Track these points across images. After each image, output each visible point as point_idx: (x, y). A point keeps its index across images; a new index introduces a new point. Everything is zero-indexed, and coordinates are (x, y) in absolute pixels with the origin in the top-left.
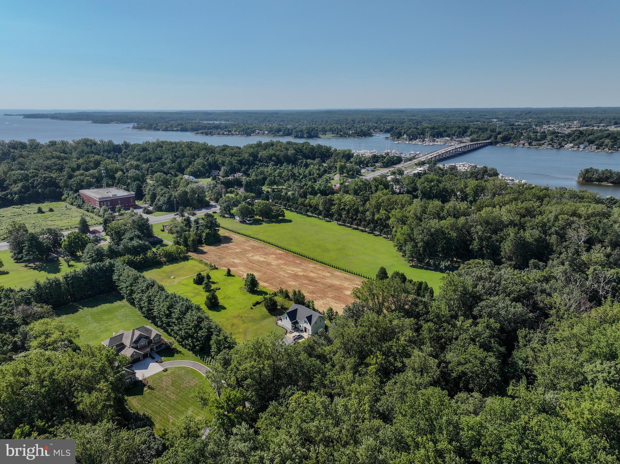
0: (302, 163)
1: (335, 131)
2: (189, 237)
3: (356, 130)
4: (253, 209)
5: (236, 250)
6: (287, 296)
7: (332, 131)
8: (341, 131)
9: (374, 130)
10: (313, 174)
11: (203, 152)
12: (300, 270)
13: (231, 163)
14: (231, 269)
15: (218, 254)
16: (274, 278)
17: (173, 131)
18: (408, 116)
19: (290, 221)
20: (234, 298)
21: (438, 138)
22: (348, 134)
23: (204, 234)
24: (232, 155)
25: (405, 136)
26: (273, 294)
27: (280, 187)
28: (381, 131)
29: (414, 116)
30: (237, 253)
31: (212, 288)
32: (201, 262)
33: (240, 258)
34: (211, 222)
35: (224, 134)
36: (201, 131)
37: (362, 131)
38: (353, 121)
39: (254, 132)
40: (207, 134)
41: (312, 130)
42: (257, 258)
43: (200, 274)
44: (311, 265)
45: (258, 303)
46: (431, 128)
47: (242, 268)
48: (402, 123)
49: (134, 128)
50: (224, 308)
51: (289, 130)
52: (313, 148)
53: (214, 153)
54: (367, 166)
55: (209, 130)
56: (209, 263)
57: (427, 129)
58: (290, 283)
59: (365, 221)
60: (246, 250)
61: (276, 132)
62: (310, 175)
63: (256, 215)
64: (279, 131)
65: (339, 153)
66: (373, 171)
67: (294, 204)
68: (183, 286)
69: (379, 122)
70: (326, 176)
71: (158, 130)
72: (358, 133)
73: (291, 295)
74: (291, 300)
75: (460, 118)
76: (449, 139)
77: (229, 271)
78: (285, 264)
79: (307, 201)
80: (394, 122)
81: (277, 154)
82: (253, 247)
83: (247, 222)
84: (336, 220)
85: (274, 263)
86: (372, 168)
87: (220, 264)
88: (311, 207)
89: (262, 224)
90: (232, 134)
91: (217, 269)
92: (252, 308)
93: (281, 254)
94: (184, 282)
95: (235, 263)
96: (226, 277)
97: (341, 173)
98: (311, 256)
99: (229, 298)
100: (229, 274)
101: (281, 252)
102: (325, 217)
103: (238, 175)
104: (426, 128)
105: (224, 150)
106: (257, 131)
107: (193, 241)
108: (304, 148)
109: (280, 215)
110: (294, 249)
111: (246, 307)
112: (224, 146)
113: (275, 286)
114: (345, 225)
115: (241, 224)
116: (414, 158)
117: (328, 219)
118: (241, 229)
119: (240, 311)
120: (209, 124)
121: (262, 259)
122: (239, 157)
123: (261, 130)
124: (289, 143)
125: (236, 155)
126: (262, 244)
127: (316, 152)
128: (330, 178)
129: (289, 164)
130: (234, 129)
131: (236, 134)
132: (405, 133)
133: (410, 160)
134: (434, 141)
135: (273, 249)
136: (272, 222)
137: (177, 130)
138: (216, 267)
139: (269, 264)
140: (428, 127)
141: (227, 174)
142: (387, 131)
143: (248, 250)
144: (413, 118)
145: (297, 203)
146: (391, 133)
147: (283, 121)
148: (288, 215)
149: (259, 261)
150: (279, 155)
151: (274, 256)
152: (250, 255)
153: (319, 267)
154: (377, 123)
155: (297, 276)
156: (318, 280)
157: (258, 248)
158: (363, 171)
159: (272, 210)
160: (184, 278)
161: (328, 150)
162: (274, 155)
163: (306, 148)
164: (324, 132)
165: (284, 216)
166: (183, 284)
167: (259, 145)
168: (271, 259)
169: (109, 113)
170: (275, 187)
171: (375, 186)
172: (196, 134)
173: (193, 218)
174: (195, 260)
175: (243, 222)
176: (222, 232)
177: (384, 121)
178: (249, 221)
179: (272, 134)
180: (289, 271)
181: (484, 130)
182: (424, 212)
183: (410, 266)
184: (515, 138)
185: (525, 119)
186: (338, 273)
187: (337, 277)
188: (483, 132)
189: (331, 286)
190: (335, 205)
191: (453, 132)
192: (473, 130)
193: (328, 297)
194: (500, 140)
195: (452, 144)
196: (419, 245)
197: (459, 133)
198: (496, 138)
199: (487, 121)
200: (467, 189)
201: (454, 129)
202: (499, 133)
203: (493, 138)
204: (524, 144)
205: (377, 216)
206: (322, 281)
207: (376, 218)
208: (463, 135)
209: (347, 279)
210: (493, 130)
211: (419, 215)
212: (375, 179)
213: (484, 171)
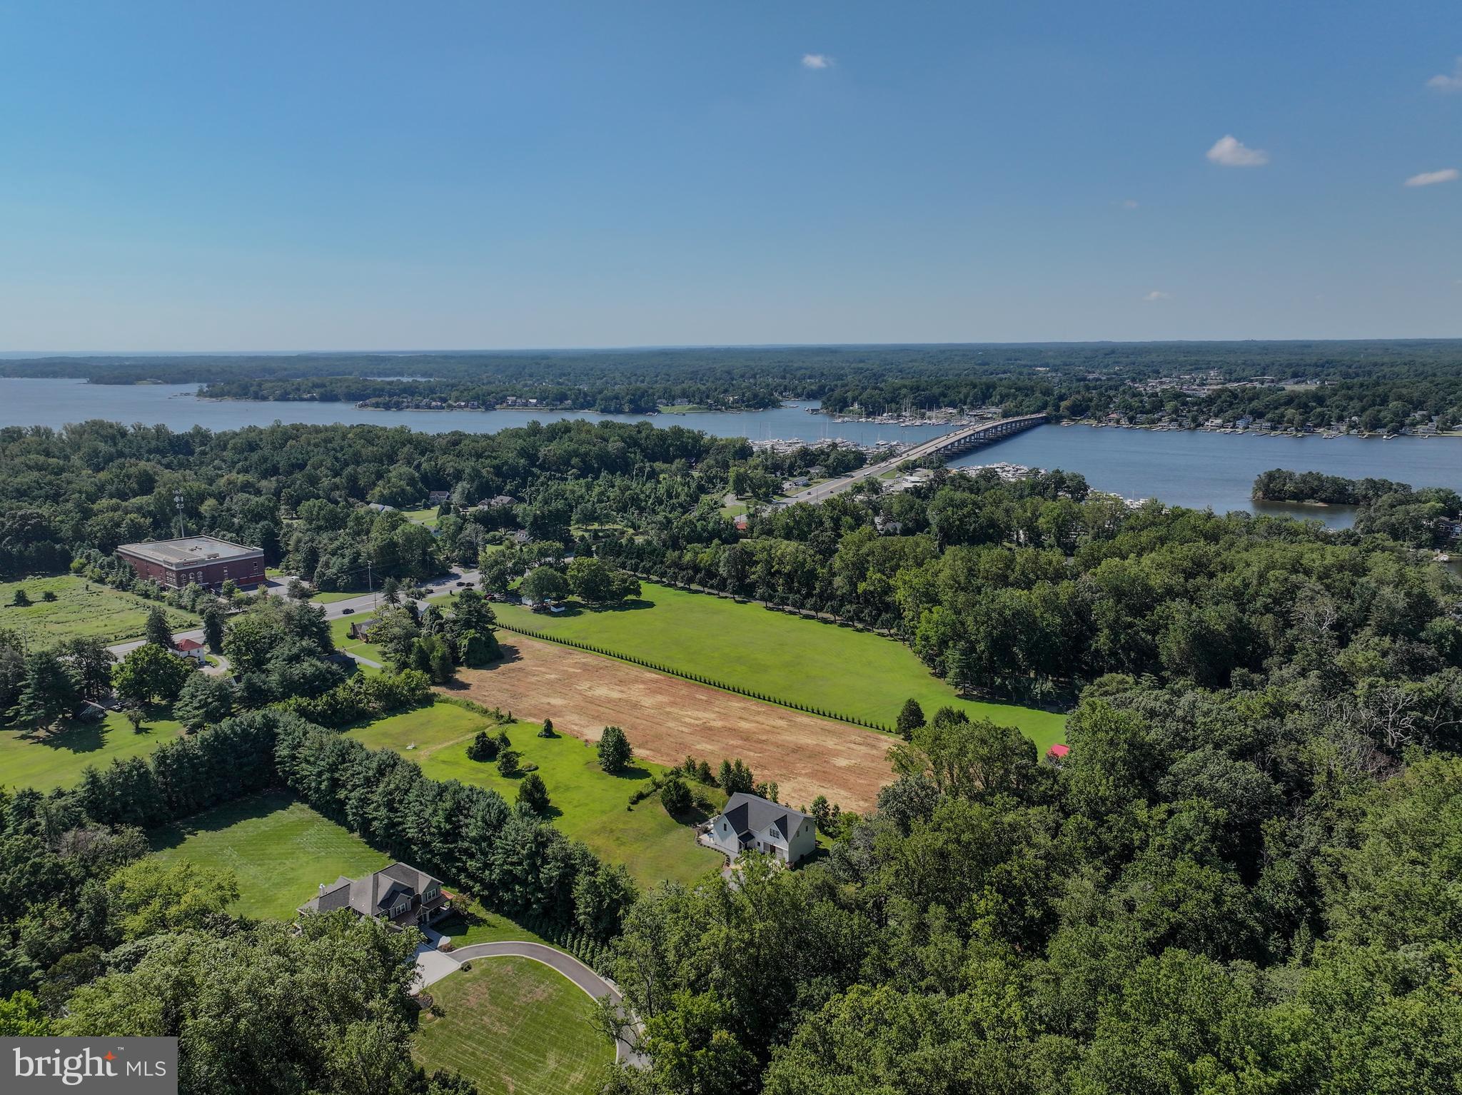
0: (641, 470)
1: (693, 396)
2: (433, 649)
3: (743, 395)
4: (565, 580)
5: (548, 676)
6: (706, 777)
7: (687, 396)
8: (708, 397)
9: (781, 393)
10: (678, 496)
11: (406, 449)
12: (713, 716)
13: (476, 474)
14: (551, 719)
15: (505, 686)
16: (659, 737)
17: (302, 400)
18: (847, 361)
19: (653, 605)
20: (578, 788)
21: (930, 409)
22: (724, 404)
23: (466, 642)
24: (479, 456)
25: (856, 406)
26: (672, 773)
27: (607, 527)
28: (798, 396)
29: (863, 361)
30: (550, 683)
31: (519, 767)
32: (469, 706)
33: (564, 696)
34: (479, 612)
35: (429, 407)
36: (374, 400)
37: (755, 396)
38: (729, 373)
39: (502, 400)
40: (387, 407)
41: (642, 396)
42: (602, 691)
43: (484, 735)
44: (736, 704)
45: (641, 797)
46: (911, 389)
47: (575, 718)
48: (840, 377)
49: (201, 394)
50: (561, 813)
51: (586, 395)
52: (662, 436)
53: (432, 451)
54: (792, 475)
55: (393, 398)
56: (492, 709)
57: (904, 391)
58: (698, 747)
59: (832, 597)
60: (571, 676)
61: (556, 399)
62: (670, 496)
63: (572, 593)
64: (562, 398)
65: (724, 447)
66: (807, 485)
67: (655, 564)
69: (788, 375)
70: (705, 498)
71: (264, 398)
72: (748, 401)
73: (716, 772)
74: (719, 786)
75: (966, 366)
76: (955, 411)
77: (549, 724)
78: (673, 704)
79: (688, 557)
80: (822, 374)
81: (582, 450)
82: (585, 667)
83: (553, 609)
84: (762, 599)
85: (648, 701)
86: (804, 479)
87: (520, 711)
88: (697, 569)
89: (583, 613)
90: (450, 407)
91: (514, 721)
92: (629, 809)
93: (657, 681)
94: (442, 757)
95: (554, 706)
96: (543, 740)
97: (740, 492)
98: (730, 682)
99: (568, 789)
100: (549, 732)
101: (654, 676)
102: (734, 592)
103: (501, 501)
104: (900, 388)
105: (456, 443)
106: (511, 399)
107: (443, 658)
108: (643, 434)
109: (628, 591)
110: (684, 668)
111: (615, 806)
112: (455, 433)
113: (668, 755)
114: (783, 610)
115: (537, 616)
116: (891, 454)
117: (738, 598)
118: (543, 627)
119: (605, 818)
120: (390, 383)
121: (615, 695)
122: (495, 458)
123: (520, 397)
124: (605, 425)
125: (486, 454)
126: (604, 661)
127: (670, 446)
128: (716, 503)
129: (613, 473)
130: (455, 394)
131: (460, 407)
132: (854, 399)
133: (884, 458)
134: (923, 416)
135: (635, 671)
136: (608, 608)
137: (312, 399)
138: (513, 717)
139: (636, 706)
140: (905, 386)
141: (470, 500)
142: (812, 396)
143: (576, 675)
144: (861, 365)
145: (662, 562)
146: (824, 398)
147: (564, 375)
148: (649, 591)
149: (609, 700)
150: (586, 454)
151: (642, 686)
152: (583, 686)
153: (754, 708)
154: (784, 378)
155: (710, 729)
156: (764, 738)
157: (597, 669)
158: (786, 485)
159: (609, 582)
160: (440, 746)
161: (697, 438)
162: (576, 453)
163: (647, 437)
164: (671, 399)
165: (639, 593)
167: (535, 430)
168: (636, 693)
169: (127, 359)
170: (596, 526)
171: (832, 518)
172: (361, 406)
173: (422, 605)
174: (455, 703)
175: (541, 610)
176: (502, 637)
177: (799, 374)
178: (555, 606)
179: (547, 405)
180: (687, 720)
181: (1028, 391)
182: (971, 572)
183: (958, 696)
184: (1097, 407)
185: (1106, 367)
186: (803, 719)
187: (804, 727)
188: (1027, 395)
189: (798, 749)
190: (757, 563)
191: (962, 396)
192: (1005, 391)
193: (800, 775)
194: (1067, 413)
195: (964, 422)
196: (981, 647)
197: (975, 398)
198: (1057, 408)
199: (1025, 371)
200: (1041, 520)
201: (964, 390)
202: (1062, 398)
203: (1050, 409)
204: (1118, 421)
205: (862, 587)
206: (772, 738)
207: (860, 591)
208: (984, 403)
209: (829, 731)
210: (1047, 392)
211: (962, 579)
212: (830, 503)
213: (1059, 481)
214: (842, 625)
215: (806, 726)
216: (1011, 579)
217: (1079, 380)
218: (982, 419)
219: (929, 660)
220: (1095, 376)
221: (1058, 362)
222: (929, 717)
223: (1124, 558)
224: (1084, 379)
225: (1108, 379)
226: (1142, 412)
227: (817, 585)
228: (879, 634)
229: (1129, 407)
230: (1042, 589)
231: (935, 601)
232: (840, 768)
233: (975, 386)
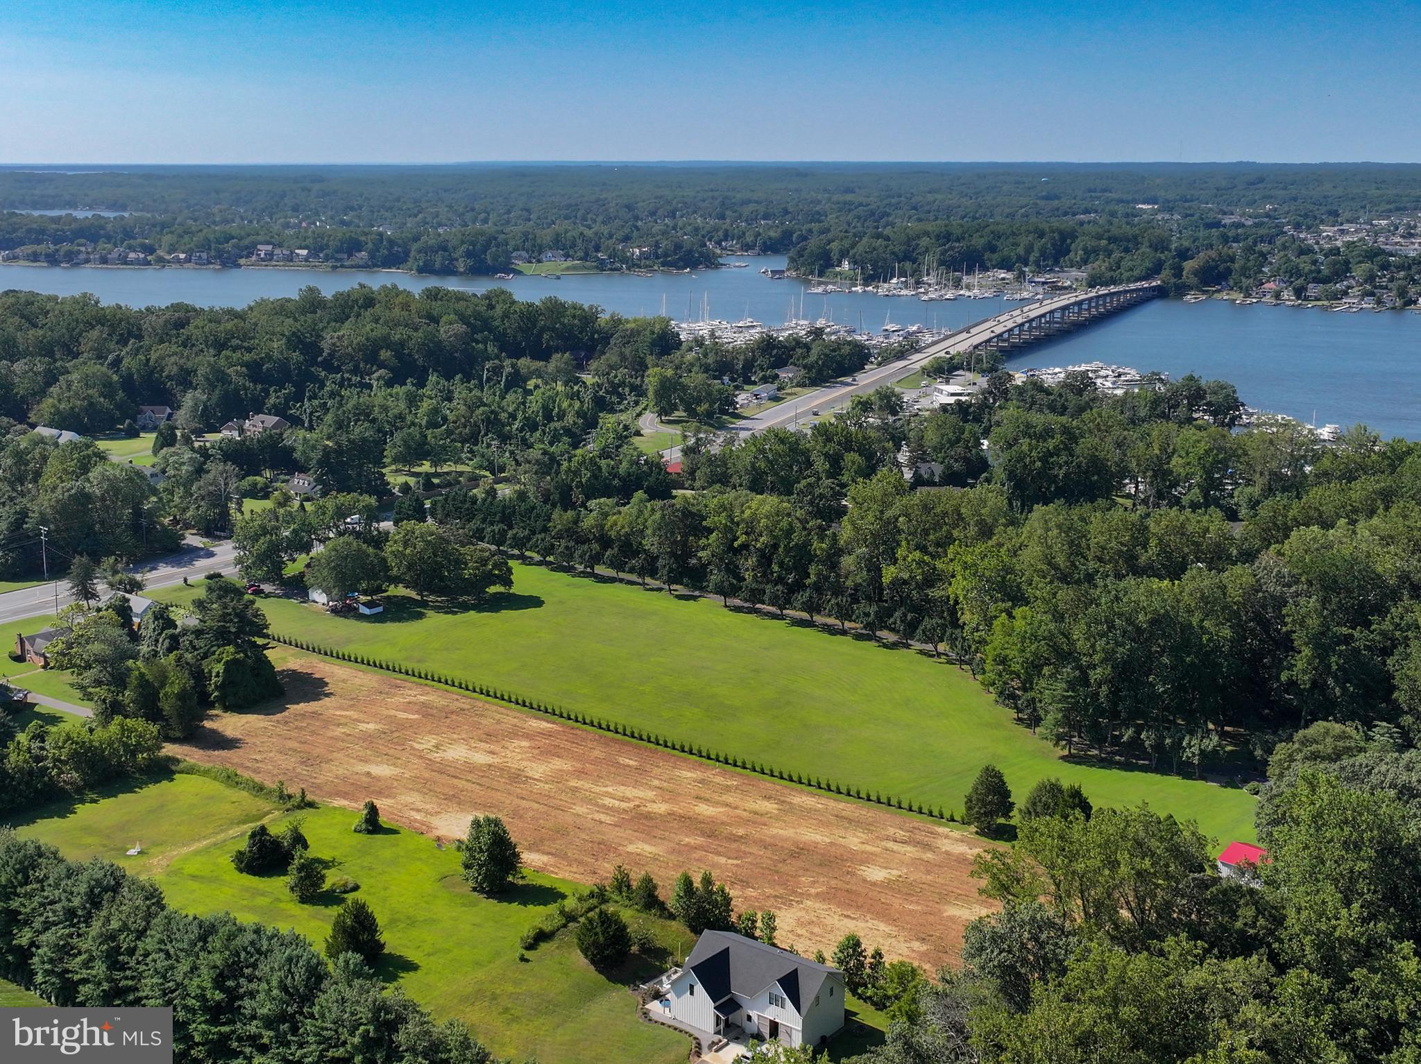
0: (497, 371)
1: (573, 246)
2: (163, 679)
3: (657, 245)
4: (384, 560)
5: (363, 726)
6: (650, 900)
7: (563, 246)
8: (597, 249)
9: (719, 243)
10: (561, 416)
11: (94, 334)
12: (651, 794)
13: (218, 377)
14: (378, 803)
15: (293, 744)
16: (561, 832)
18: (825, 190)
19: (535, 602)
20: (431, 921)
21: (969, 272)
22: (625, 260)
23: (219, 668)
24: (220, 345)
25: (846, 265)
26: (592, 895)
27: (446, 469)
28: (747, 247)
29: (849, 190)
30: (368, 738)
31: (326, 886)
32: (231, 780)
33: (393, 760)
34: (241, 615)
35: (124, 261)
36: (28, 249)
37: (678, 247)
38: (629, 207)
39: (250, 250)
41: (486, 247)
42: (457, 753)
43: (263, 830)
44: (688, 774)
45: (541, 937)
46: (938, 237)
47: (414, 798)
48: (816, 217)
50: (411, 967)
51: (390, 243)
52: (530, 315)
53: (140, 337)
54: (749, 382)
55: (60, 246)
56: (270, 784)
57: (925, 241)
58: (631, 848)
59: (838, 590)
60: (402, 726)
61: (339, 250)
62: (549, 417)
63: (396, 581)
64: (353, 246)
65: (635, 333)
66: (776, 399)
67: (534, 533)
68: (194, 885)
69: (728, 213)
70: (608, 421)
72: (666, 255)
73: (669, 893)
74: (672, 917)
75: (1023, 201)
76: (1009, 276)
77: (373, 811)
78: (581, 773)
79: (589, 522)
80: (786, 212)
81: (396, 336)
82: (426, 710)
83: (366, 611)
84: (721, 591)
85: (537, 770)
86: (771, 388)
87: (319, 787)
88: (606, 542)
89: (420, 616)
90: (161, 261)
91: (311, 805)
92: (523, 959)
93: (548, 734)
94: (190, 868)
95: (378, 779)
96: (364, 837)
97: (664, 411)
98: (673, 736)
99: (412, 922)
100: (373, 824)
101: (544, 725)
102: (671, 581)
104: (918, 237)
105: (181, 324)
106: (264, 249)
107: (182, 696)
109: (490, 579)
110: (597, 711)
111: (498, 954)
112: (176, 307)
113: (580, 863)
114: (757, 611)
115: (340, 621)
116: (910, 347)
117: (680, 589)
118: (349, 641)
119: (480, 974)
120: (55, 220)
121: (481, 758)
122: (249, 350)
123: (280, 245)
124: (433, 295)
125: (235, 342)
126: (457, 699)
127: (542, 330)
128: (626, 428)
129: (449, 377)
130: (167, 239)
131: (178, 261)
132: (843, 254)
133: (901, 354)
134: (957, 284)
135: (511, 717)
136: (465, 608)
138: (309, 798)
139: (517, 777)
140: (927, 234)
141: (209, 421)
142: (771, 248)
143: (412, 725)
144: (849, 197)
145: (545, 530)
146: (793, 252)
147: (352, 209)
148: (526, 578)
149: (471, 768)
150: (402, 344)
151: (525, 744)
152: (426, 743)
153: (719, 779)
154: (722, 217)
155: (648, 816)
156: (741, 832)
157: (448, 713)
158: (741, 398)
159: (459, 563)
160: (185, 850)
161: (588, 318)
162: (386, 342)
163: (506, 315)
164: (536, 252)
165: (509, 583)
166: (194, 877)
167: (313, 302)
168: (515, 754)
170: (426, 467)
171: (826, 455)
172: (7, 259)
173: (138, 603)
174: (206, 773)
175: (345, 611)
176: (282, 659)
177: (746, 210)
178: (368, 605)
179: (327, 259)
180: (608, 801)
181: (1128, 243)
182: (1076, 549)
183: (1063, 758)
184: (1244, 272)
185: (1250, 204)
186: (804, 799)
187: (806, 814)
188: (1127, 250)
189: (799, 851)
190: (710, 531)
191: (1021, 250)
192: (1092, 243)
193: (809, 896)
194: (1193, 280)
195: (1025, 295)
196: (1095, 675)
197: (1043, 254)
198: (1178, 271)
199: (1121, 209)
200: (1175, 460)
201: (1024, 241)
202: (1184, 255)
203: (1166, 273)
204: (1277, 295)
205: (889, 573)
206: (753, 831)
207: (886, 580)
208: (1056, 262)
209: (850, 821)
210: (1160, 245)
211: (1060, 560)
212: (822, 432)
213: (1195, 394)
214: (859, 637)
215: (810, 810)
216: (1143, 559)
217: (1209, 226)
218: (1056, 289)
219: (1008, 697)
220: (1235, 219)
221: (1171, 196)
222: (1020, 796)
223: (1327, 525)
224: (1217, 224)
225: (1256, 225)
226: (1317, 281)
227: (812, 569)
228: (921, 652)
229: (1294, 272)
230: (1198, 579)
231: (1017, 597)
232: (874, 884)
233: (1041, 235)
